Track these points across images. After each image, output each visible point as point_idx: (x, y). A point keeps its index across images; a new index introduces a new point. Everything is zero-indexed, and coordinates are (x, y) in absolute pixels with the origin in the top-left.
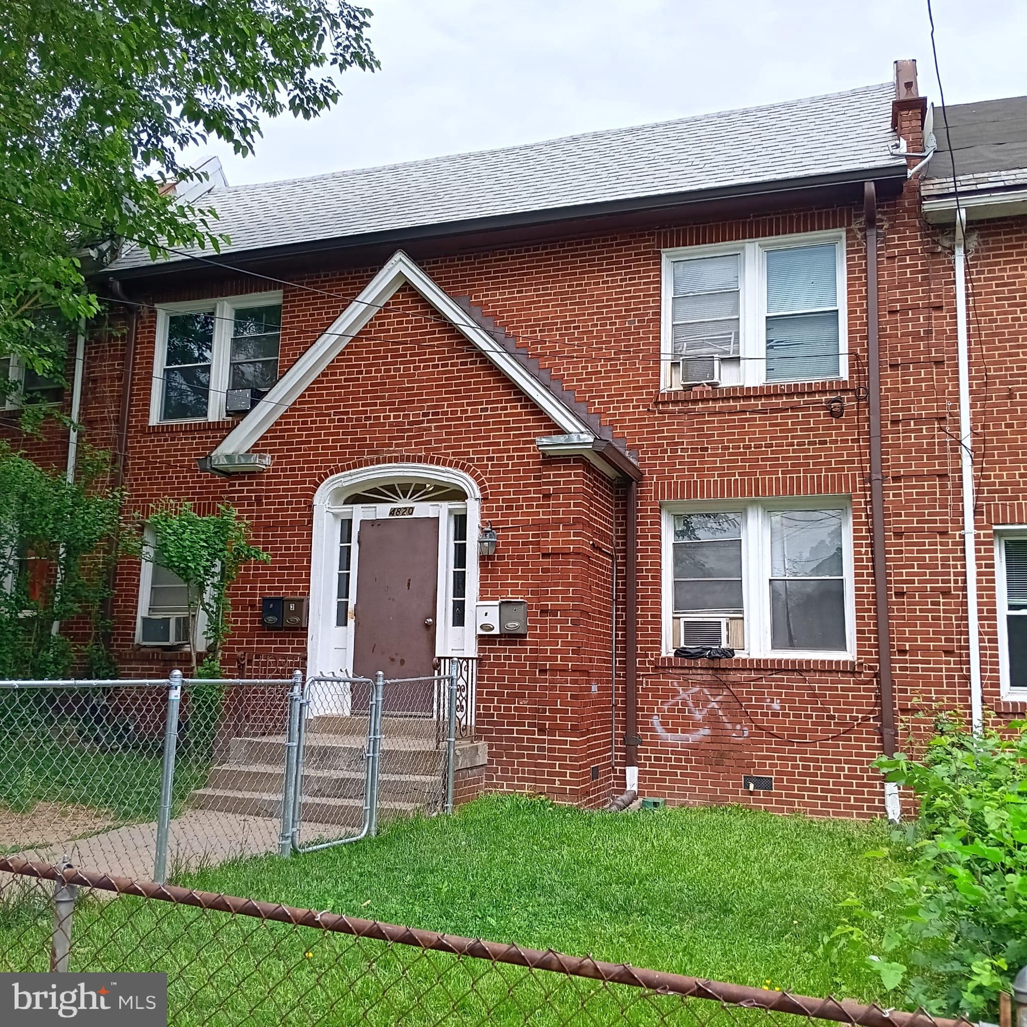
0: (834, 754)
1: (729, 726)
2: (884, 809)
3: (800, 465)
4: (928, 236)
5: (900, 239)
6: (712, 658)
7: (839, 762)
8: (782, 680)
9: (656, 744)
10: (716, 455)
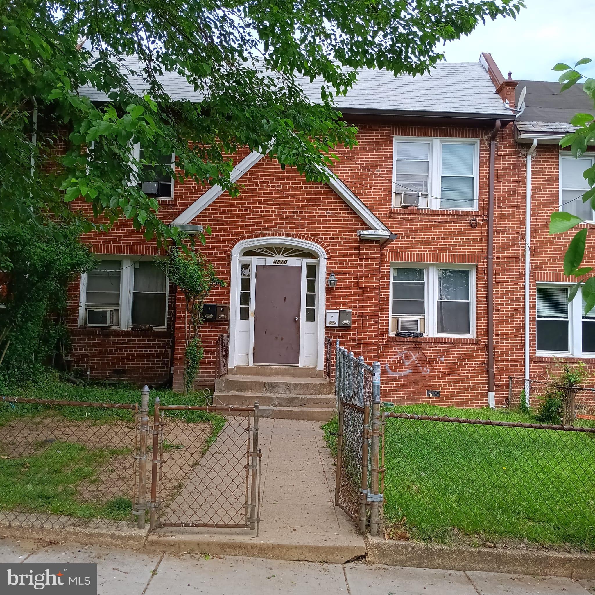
0: (467, 380)
1: (421, 368)
2: (488, 403)
3: (456, 249)
4: (516, 148)
5: (504, 148)
6: (414, 337)
7: (469, 383)
8: (445, 347)
9: (387, 377)
10: (419, 241)
